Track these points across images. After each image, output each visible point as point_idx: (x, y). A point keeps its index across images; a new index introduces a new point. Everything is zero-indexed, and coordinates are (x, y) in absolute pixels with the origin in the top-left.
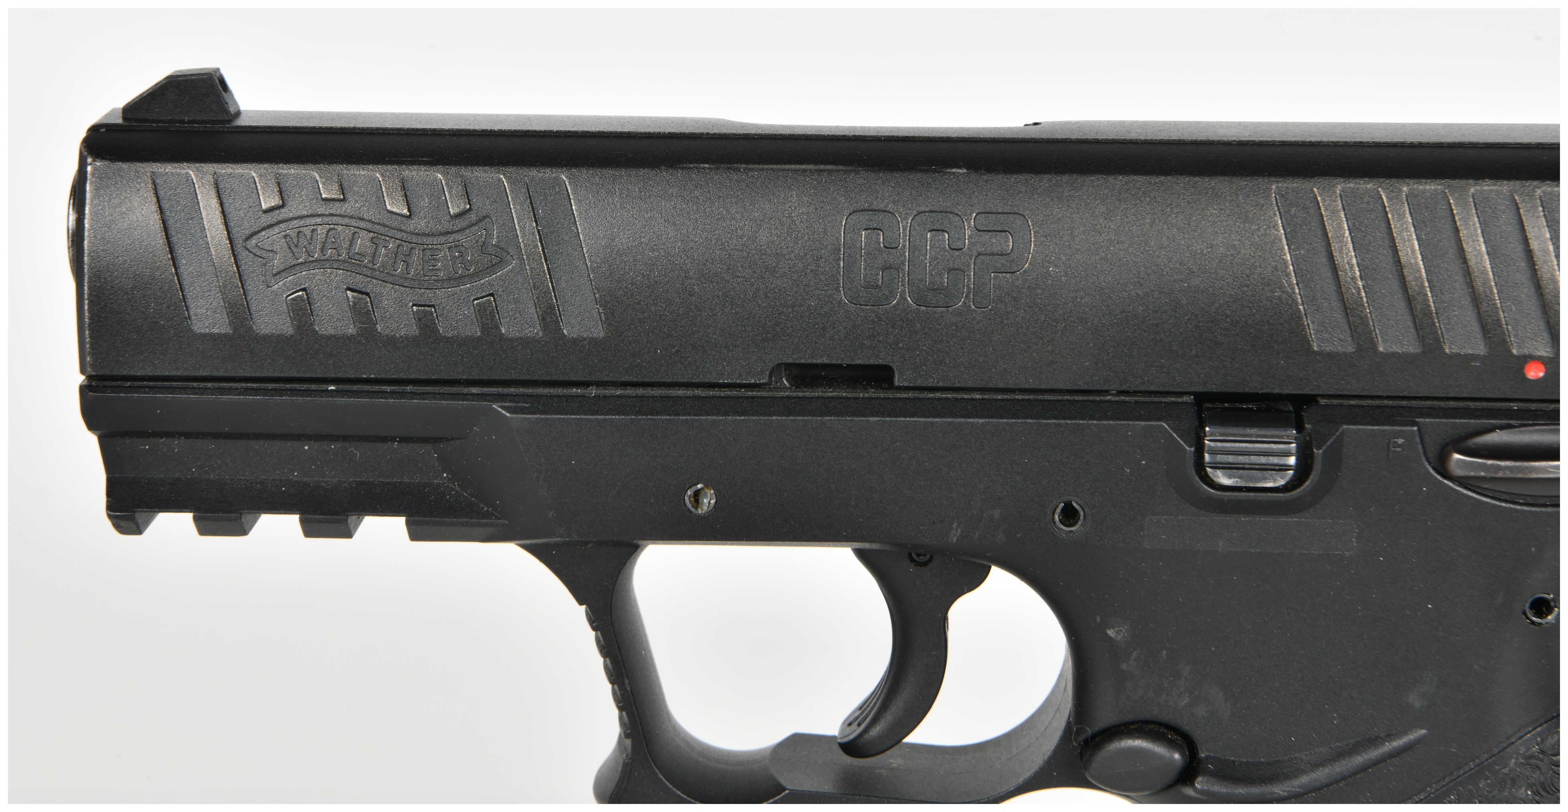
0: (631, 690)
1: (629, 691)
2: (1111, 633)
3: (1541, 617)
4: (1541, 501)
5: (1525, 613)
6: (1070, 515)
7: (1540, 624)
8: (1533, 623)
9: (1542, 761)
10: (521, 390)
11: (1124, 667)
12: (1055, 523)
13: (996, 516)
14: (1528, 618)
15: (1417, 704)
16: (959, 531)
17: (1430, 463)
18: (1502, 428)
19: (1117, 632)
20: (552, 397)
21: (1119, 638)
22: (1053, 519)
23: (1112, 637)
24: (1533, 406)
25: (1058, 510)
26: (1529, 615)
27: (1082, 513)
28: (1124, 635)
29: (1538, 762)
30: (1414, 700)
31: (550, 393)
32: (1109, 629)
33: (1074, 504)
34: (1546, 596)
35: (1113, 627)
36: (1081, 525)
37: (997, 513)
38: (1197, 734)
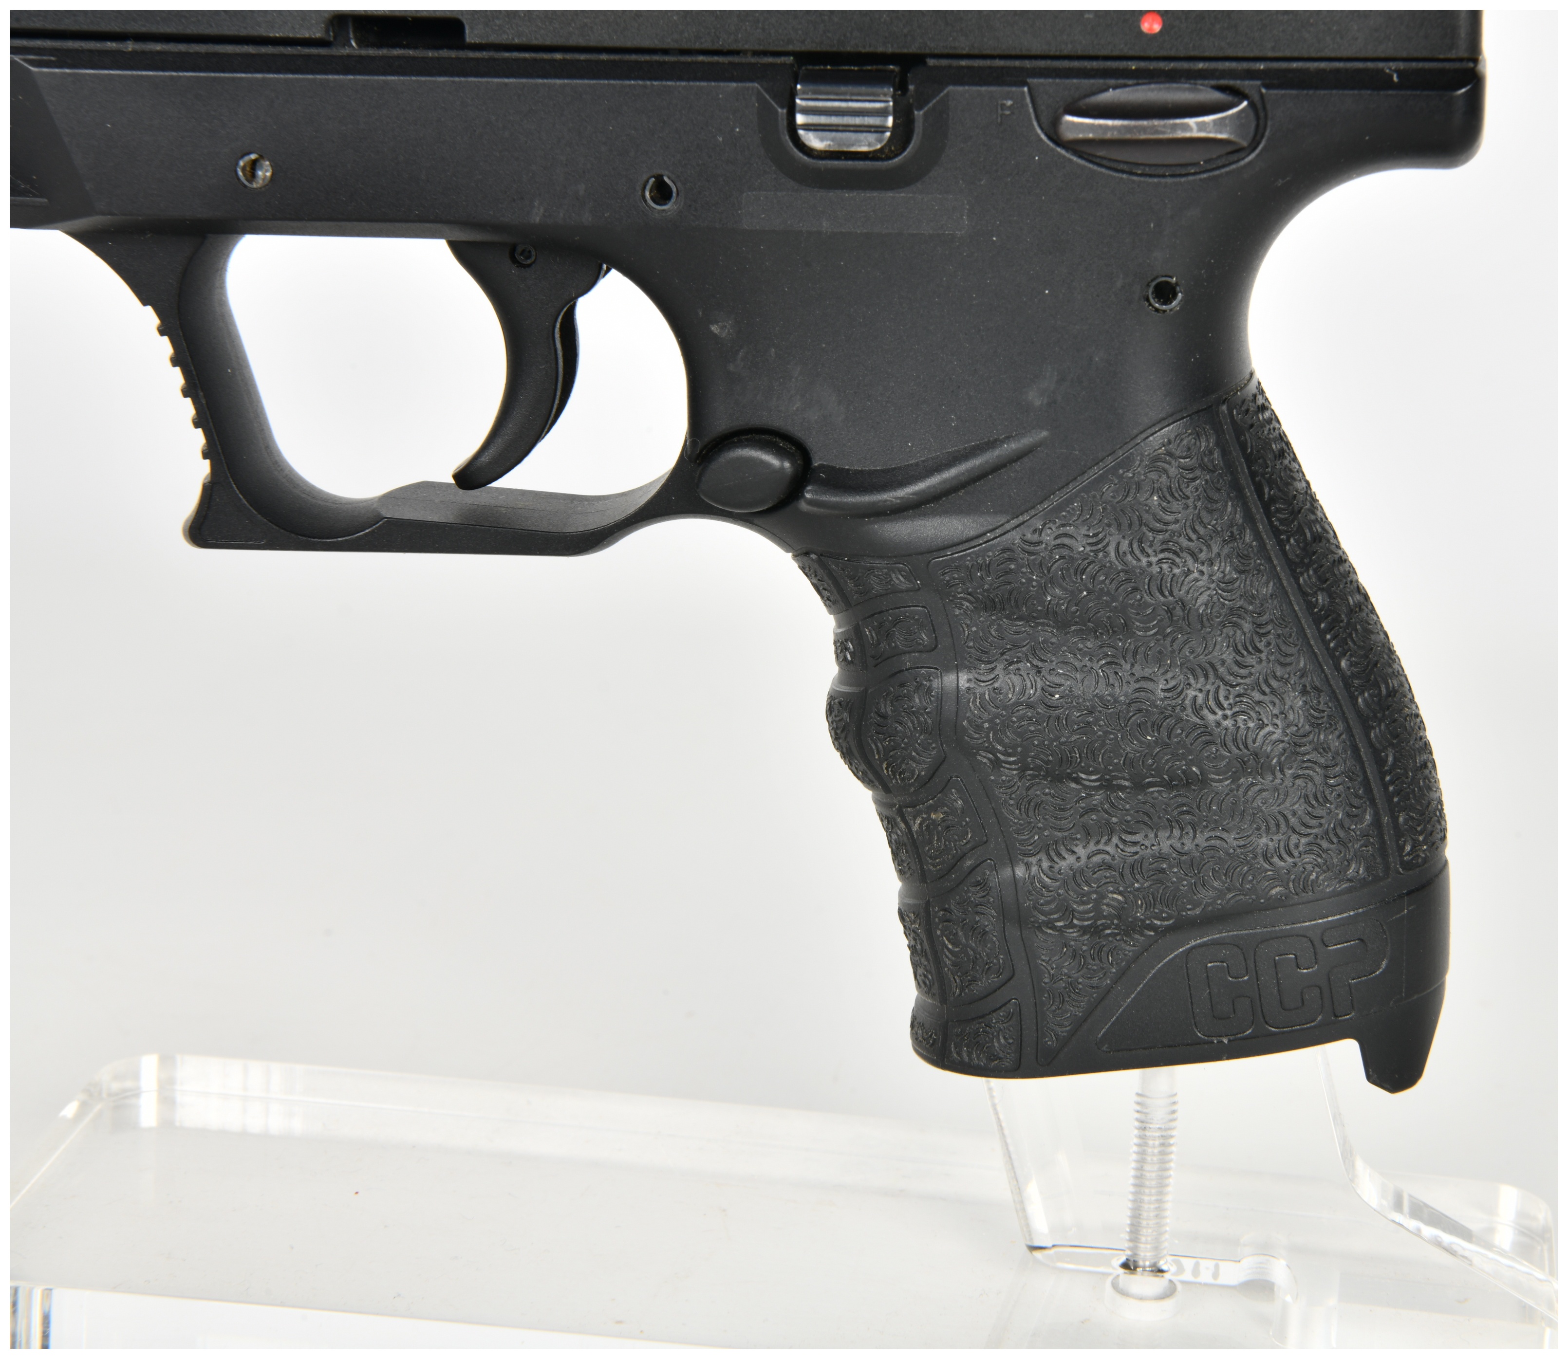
0: (207, 404)
1: (205, 405)
2: (715, 329)
3: (1165, 303)
4: (1160, 171)
5: (1148, 300)
6: (662, 193)
7: (1164, 311)
8: (1157, 310)
9: (1169, 463)
10: (48, 43)
11: (731, 367)
12: (645, 201)
13: (582, 192)
14: (1150, 305)
15: (1038, 403)
16: (542, 210)
17: (1042, 129)
18: (1115, 88)
19: (723, 328)
20: (83, 51)
21: (724, 335)
22: (644, 196)
23: (716, 334)
24: (1152, 65)
25: (648, 187)
26: (1152, 301)
27: (674, 190)
28: (729, 331)
29: (1166, 466)
30: (1035, 398)
31: (81, 47)
32: (712, 324)
33: (666, 179)
34: (1169, 279)
35: (716, 322)
36: (674, 203)
37: (581, 188)
38: (812, 442)
